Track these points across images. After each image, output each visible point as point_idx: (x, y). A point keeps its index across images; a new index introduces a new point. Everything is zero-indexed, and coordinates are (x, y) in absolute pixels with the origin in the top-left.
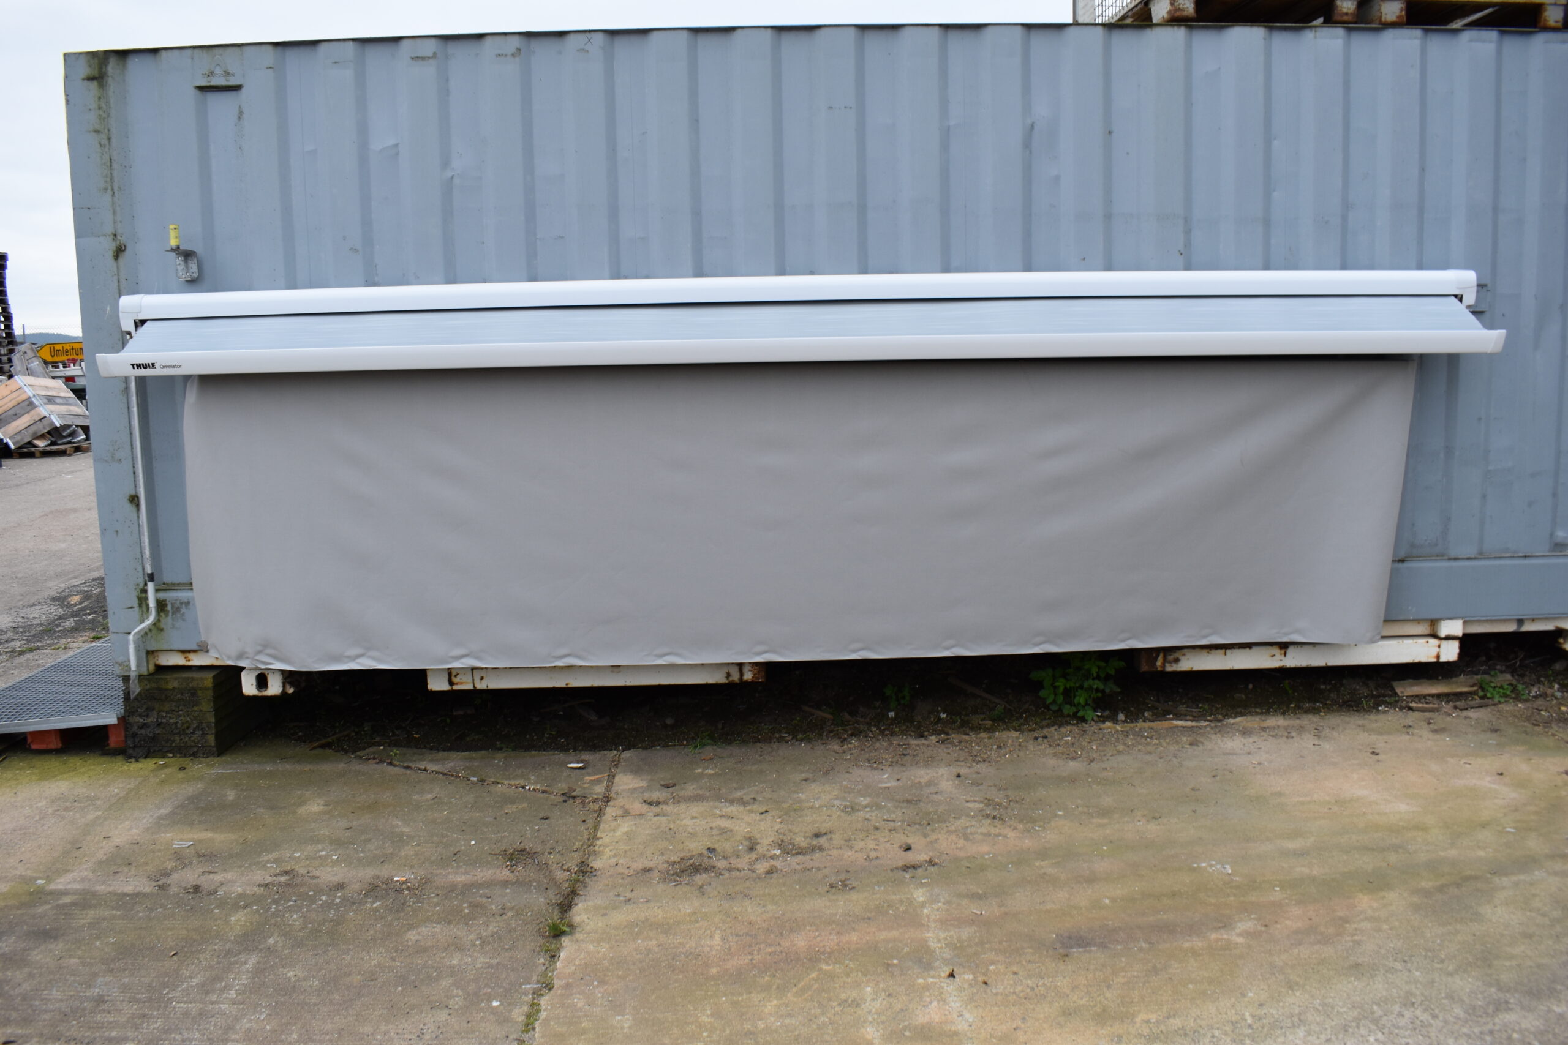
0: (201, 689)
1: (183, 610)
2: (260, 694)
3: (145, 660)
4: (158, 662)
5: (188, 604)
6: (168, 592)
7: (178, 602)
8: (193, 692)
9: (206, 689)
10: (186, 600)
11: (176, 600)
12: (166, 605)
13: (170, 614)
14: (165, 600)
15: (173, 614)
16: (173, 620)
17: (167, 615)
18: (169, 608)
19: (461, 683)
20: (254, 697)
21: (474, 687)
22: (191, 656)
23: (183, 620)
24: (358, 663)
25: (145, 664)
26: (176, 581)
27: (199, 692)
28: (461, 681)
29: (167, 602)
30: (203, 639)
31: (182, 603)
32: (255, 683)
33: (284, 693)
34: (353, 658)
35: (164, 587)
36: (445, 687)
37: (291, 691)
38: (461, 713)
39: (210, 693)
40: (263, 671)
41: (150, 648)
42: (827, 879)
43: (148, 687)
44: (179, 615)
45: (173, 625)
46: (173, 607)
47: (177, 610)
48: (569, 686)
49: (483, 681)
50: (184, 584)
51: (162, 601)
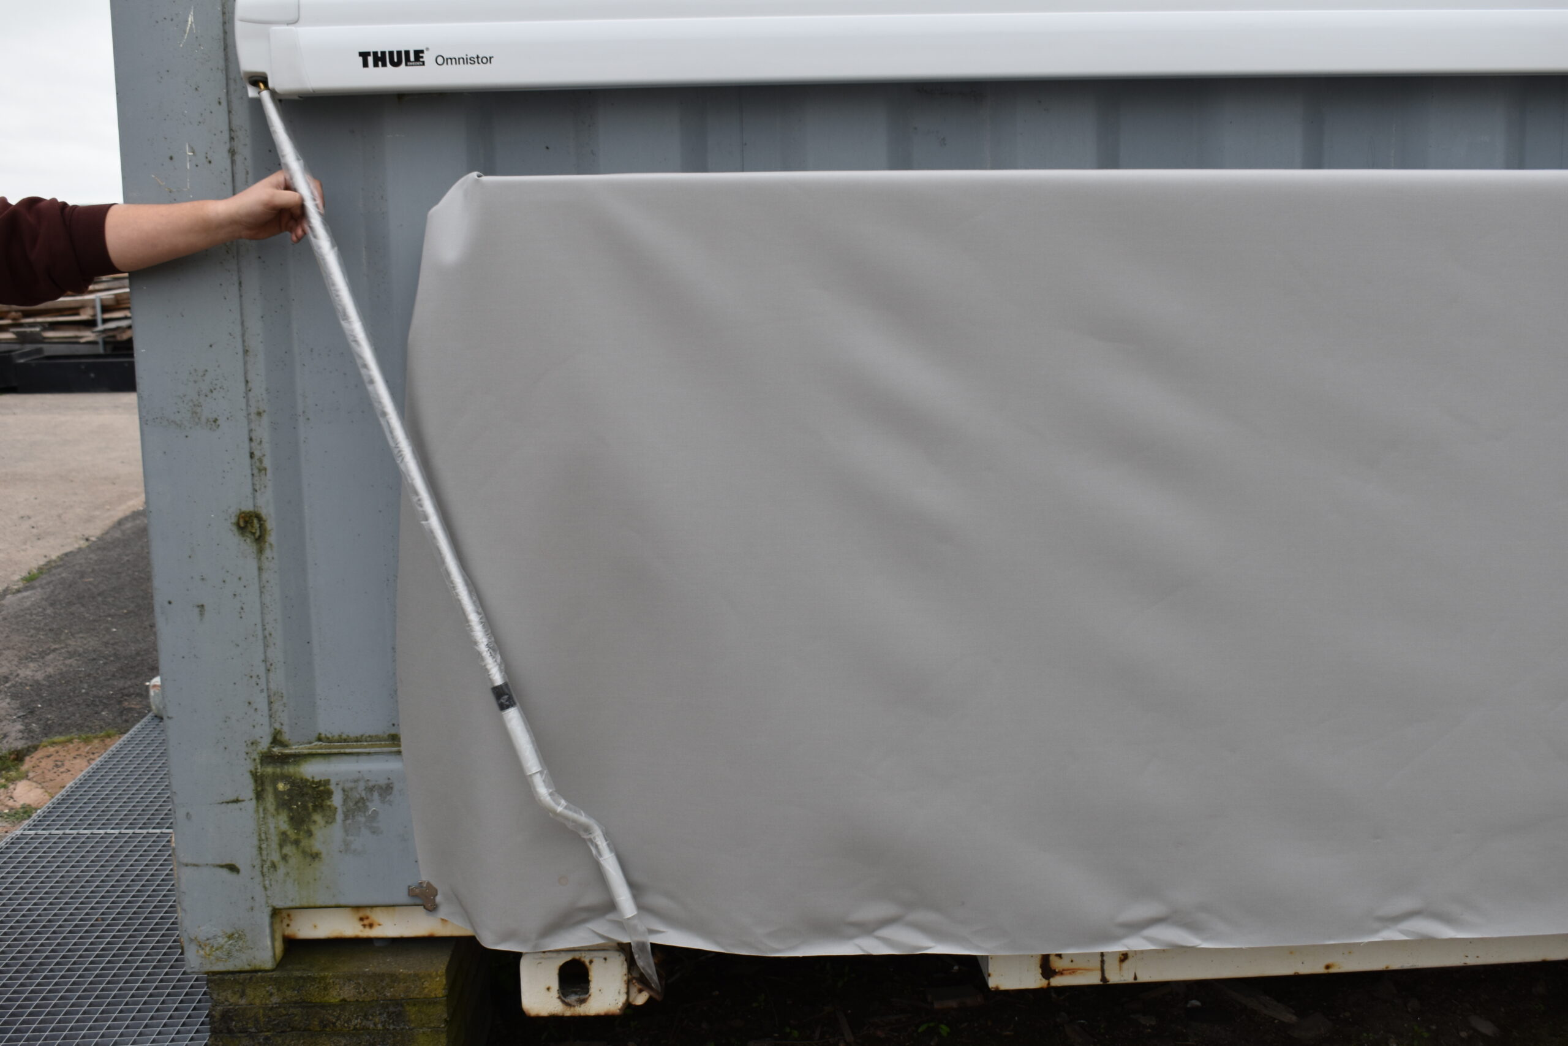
0: (415, 1002)
1: (375, 804)
2: (568, 1013)
3: (267, 931)
4: (289, 932)
5: (386, 790)
6: (333, 759)
7: (362, 785)
8: (396, 1009)
9: (431, 1002)
10: (383, 782)
11: (356, 781)
12: (329, 794)
13: (339, 817)
14: (327, 782)
15: (346, 817)
16: (346, 831)
17: (330, 821)
18: (337, 800)
19: (1073, 972)
20: (554, 1020)
21: (1104, 979)
22: (376, 916)
23: (374, 831)
24: (885, 941)
25: (269, 943)
26: (353, 731)
27: (411, 1011)
28: (1072, 966)
29: (332, 787)
30: (425, 878)
31: (370, 789)
32: (555, 985)
33: (628, 1006)
34: (867, 929)
35: (316, 747)
36: (1033, 980)
37: (641, 999)
38: (953, 1004)
39: (441, 1012)
40: (577, 955)
41: (279, 904)
43: (275, 999)
44: (362, 819)
45: (347, 844)
46: (346, 800)
47: (357, 806)
48: (1332, 971)
49: (1126, 964)
50: (373, 739)
51: (319, 783)
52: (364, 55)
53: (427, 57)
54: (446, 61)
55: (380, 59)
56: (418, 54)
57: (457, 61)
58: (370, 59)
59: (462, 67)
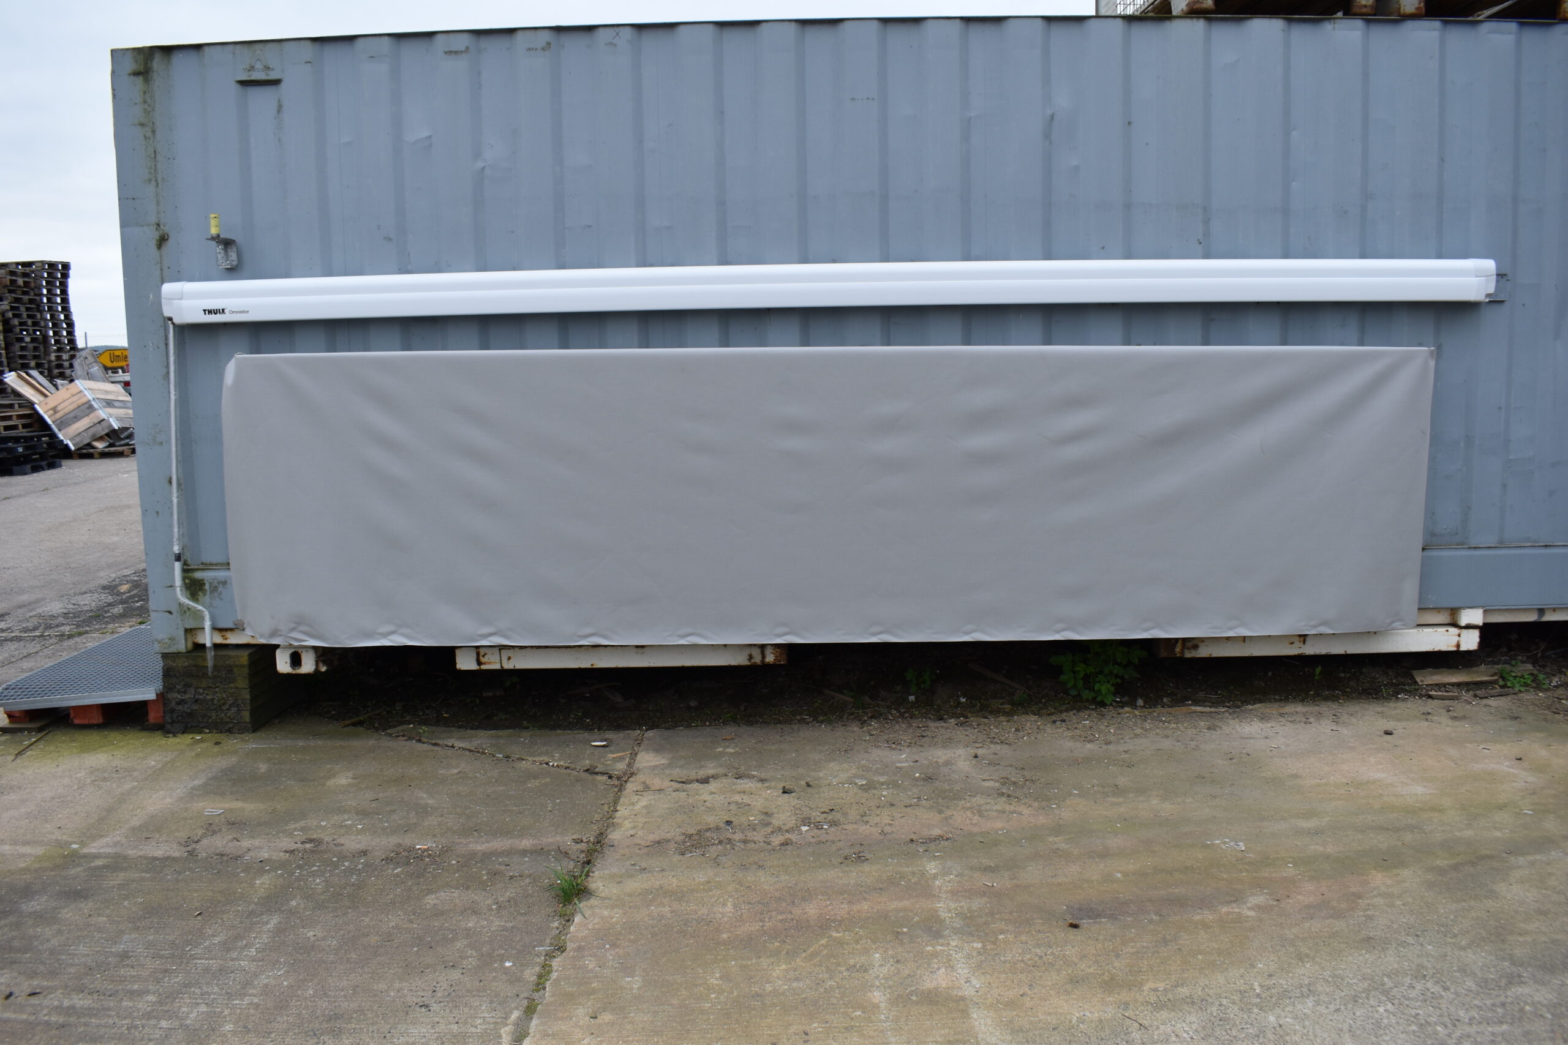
0: (237, 666)
1: (221, 589)
2: (294, 672)
3: (183, 637)
4: (196, 641)
5: (225, 583)
6: (206, 571)
7: (216, 581)
8: (230, 669)
9: (242, 666)
10: (224, 580)
11: (214, 579)
12: (204, 584)
13: (208, 593)
14: (203, 580)
15: (210, 593)
16: (211, 599)
17: (205, 595)
18: (207, 587)
19: (489, 663)
20: (288, 675)
21: (502, 667)
22: (228, 634)
23: (221, 599)
24: (389, 640)
25: (184, 642)
26: (214, 561)
27: (235, 669)
28: (488, 661)
29: (205, 582)
30: (239, 618)
31: (219, 583)
32: (289, 661)
33: (317, 671)
34: (385, 635)
35: (201, 567)
36: (473, 666)
37: (323, 669)
38: (491, 694)
39: (246, 671)
40: (296, 650)
41: (188, 627)
42: (840, 852)
43: (186, 664)
44: (216, 594)
45: (211, 604)
46: (210, 586)
47: (214, 589)
48: (594, 667)
49: (510, 661)
50: (222, 564)
51: (200, 580)
52: (205, 311)
53: (226, 311)
54: (233, 312)
55: (210, 312)
56: (223, 310)
57: (237, 312)
58: (207, 312)
59: (239, 315)
